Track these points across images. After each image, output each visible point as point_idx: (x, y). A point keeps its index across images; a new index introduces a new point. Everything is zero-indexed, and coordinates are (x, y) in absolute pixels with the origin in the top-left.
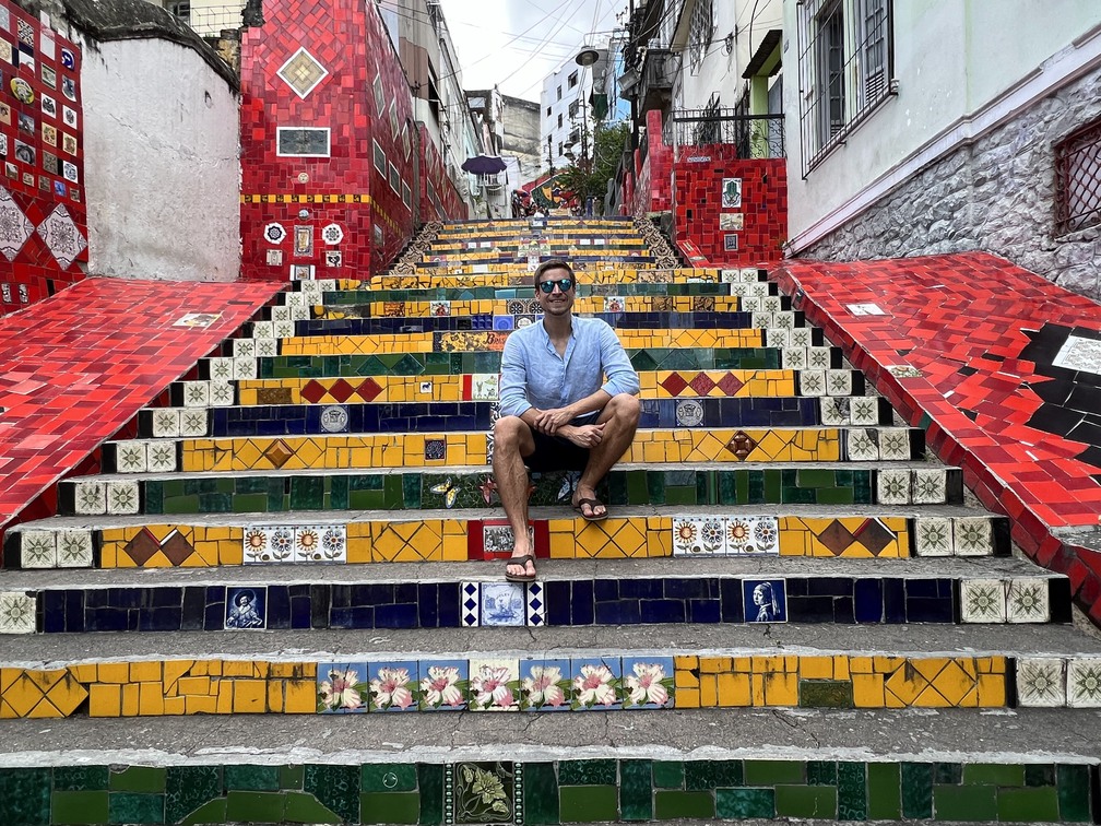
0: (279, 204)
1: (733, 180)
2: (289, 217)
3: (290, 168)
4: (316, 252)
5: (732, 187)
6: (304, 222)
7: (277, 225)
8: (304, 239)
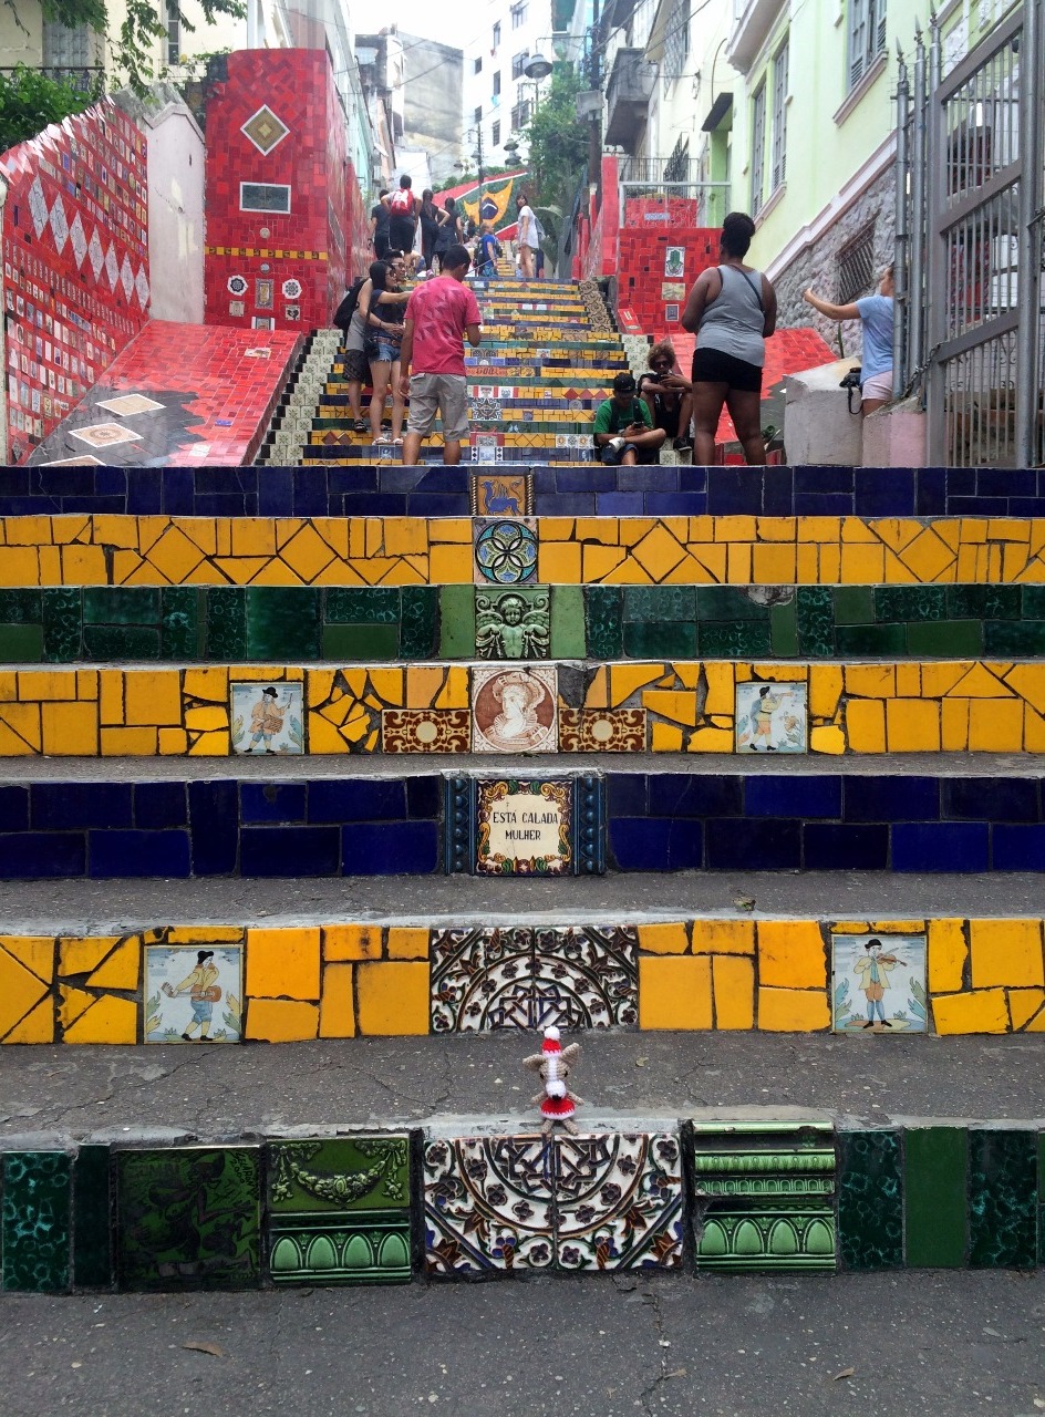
0: (242, 257)
1: (677, 249)
2: (251, 269)
3: (252, 222)
4: (276, 305)
5: (675, 256)
6: (263, 276)
7: (240, 277)
8: (265, 294)
